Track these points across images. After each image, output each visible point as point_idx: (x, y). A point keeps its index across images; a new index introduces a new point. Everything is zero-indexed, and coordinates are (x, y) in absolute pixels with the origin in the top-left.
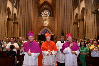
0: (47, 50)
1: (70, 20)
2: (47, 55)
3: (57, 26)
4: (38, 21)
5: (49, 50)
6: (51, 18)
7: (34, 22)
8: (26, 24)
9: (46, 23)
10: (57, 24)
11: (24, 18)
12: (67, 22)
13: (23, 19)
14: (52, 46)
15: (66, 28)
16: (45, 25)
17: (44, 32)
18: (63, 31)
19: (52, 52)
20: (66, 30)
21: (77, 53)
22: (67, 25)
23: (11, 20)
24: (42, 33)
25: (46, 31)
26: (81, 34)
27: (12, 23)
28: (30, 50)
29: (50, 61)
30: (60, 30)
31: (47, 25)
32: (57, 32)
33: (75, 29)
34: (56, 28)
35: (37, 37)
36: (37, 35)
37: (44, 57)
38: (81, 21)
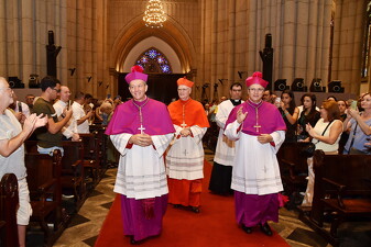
2: (178, 137)
5: (184, 125)
17: (144, 59)
18: (269, 39)
19: (192, 128)
20: (289, 29)
21: (275, 140)
28: (142, 129)
29: (185, 153)
35: (111, 82)
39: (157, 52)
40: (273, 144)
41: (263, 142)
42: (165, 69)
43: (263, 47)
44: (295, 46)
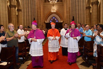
0: (52, 36)
1: (82, 3)
2: (52, 40)
3: (67, 11)
4: (44, 7)
5: (53, 36)
6: (59, 3)
7: (40, 8)
8: (30, 10)
9: (54, 9)
10: (67, 9)
11: (28, 3)
12: (78, 6)
13: (26, 4)
14: (56, 32)
15: (77, 13)
16: (52, 11)
17: (52, 19)
18: (73, 17)
19: (56, 37)
20: (77, 15)
22: (78, 10)
23: (13, 7)
24: (50, 20)
25: (54, 18)
26: (94, 20)
27: (15, 10)
28: (35, 37)
29: (54, 44)
30: (70, 16)
31: (55, 11)
32: (66, 19)
33: (87, 14)
34: (65, 14)
35: (44, 25)
36: (44, 23)
37: (50, 42)
38: (94, 5)
39: (55, 17)
40: (77, 40)
41: (74, 39)
42: (57, 21)
43: (72, 18)
44: (79, 18)
